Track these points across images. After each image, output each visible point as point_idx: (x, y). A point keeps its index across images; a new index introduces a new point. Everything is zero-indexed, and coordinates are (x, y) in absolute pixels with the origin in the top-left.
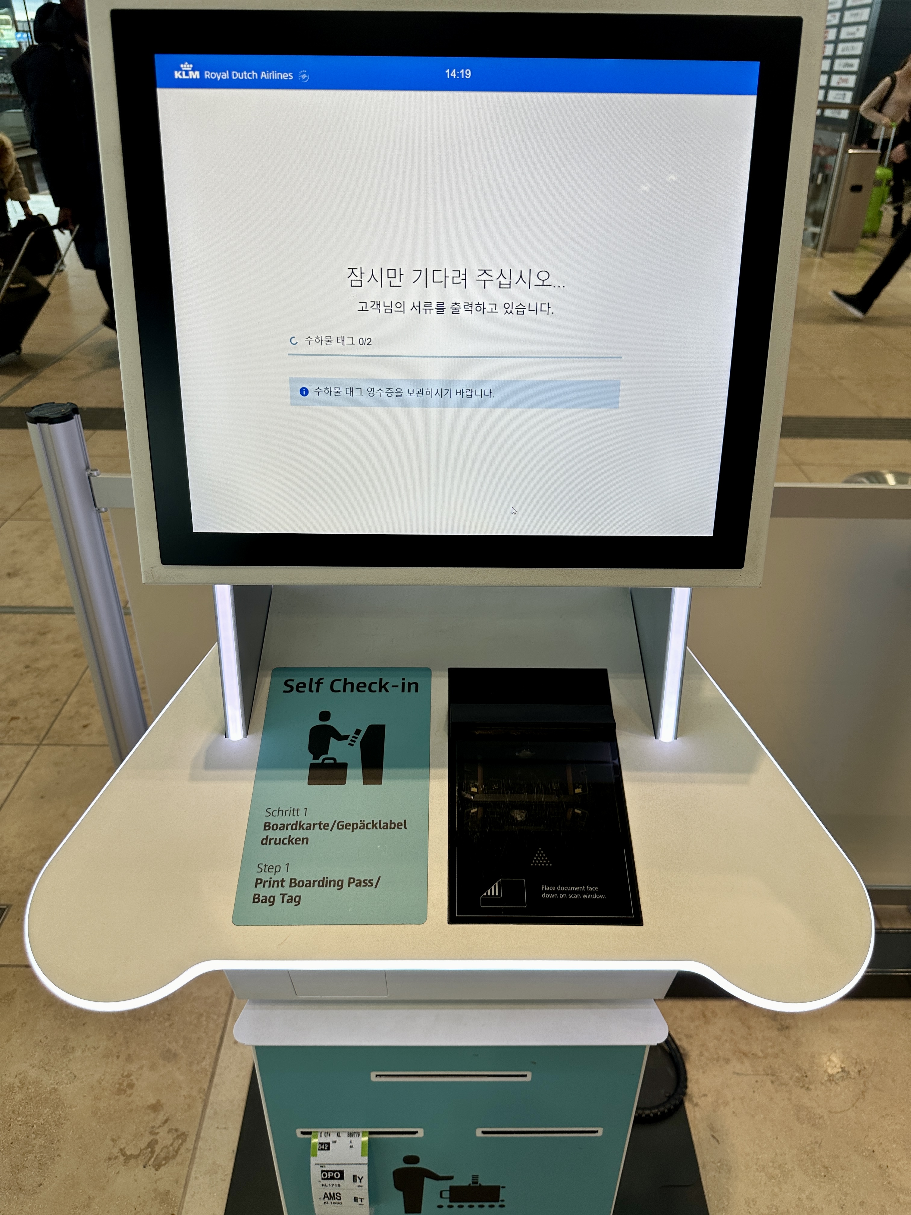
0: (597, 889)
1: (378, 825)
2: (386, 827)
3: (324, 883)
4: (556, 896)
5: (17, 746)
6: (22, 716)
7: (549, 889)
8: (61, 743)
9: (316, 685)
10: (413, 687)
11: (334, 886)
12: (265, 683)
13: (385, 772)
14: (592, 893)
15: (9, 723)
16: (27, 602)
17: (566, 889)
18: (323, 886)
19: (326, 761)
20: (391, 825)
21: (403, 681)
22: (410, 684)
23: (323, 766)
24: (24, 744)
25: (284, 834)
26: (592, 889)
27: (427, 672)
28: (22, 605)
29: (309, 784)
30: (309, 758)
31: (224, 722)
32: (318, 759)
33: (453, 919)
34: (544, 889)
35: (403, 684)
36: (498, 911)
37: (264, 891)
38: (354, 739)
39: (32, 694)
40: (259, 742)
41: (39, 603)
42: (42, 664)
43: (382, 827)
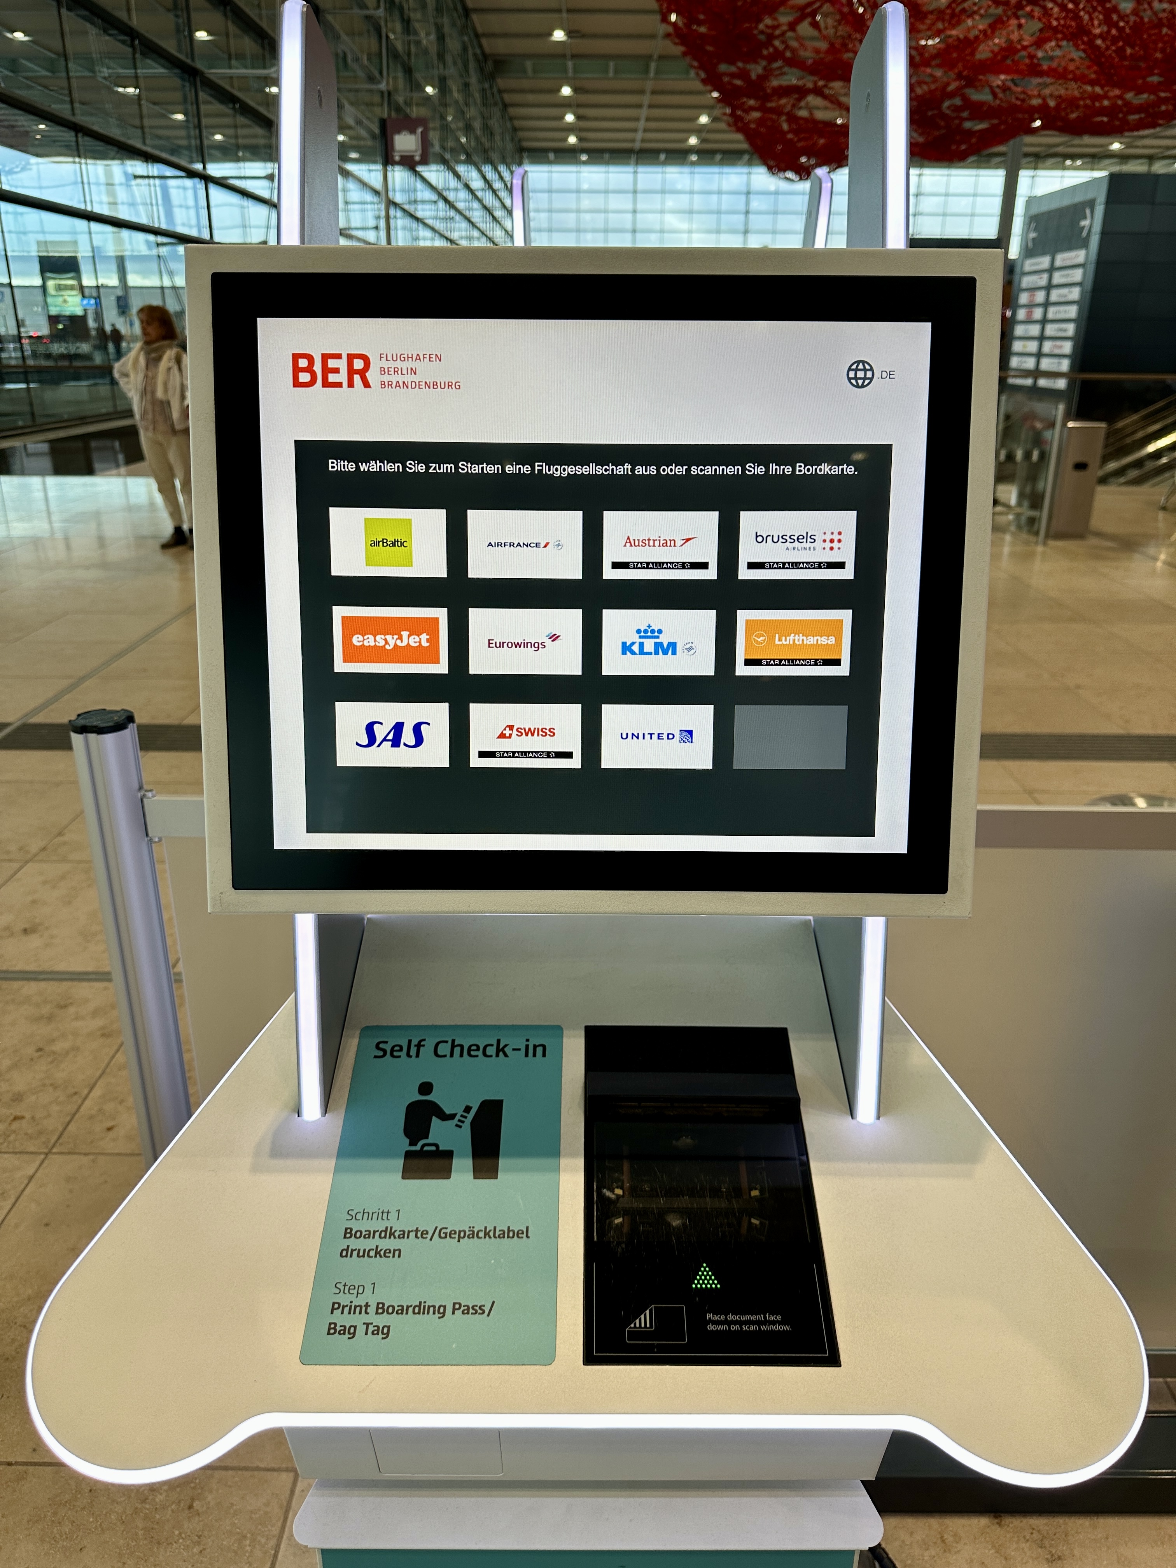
0: (779, 1318)
1: (491, 1234)
2: (502, 1236)
3: (421, 1309)
4: (725, 1327)
5: (18, 1156)
6: (28, 1116)
7: (716, 1318)
8: (77, 1151)
9: (416, 1048)
10: (539, 1050)
11: (434, 1313)
12: (351, 1045)
13: (502, 1162)
14: (773, 1323)
15: (10, 1124)
16: (46, 966)
17: (739, 1318)
18: (419, 1313)
19: (426, 1148)
20: (509, 1234)
21: (527, 1043)
22: (535, 1047)
23: (421, 1154)
24: (27, 1153)
25: (370, 1244)
26: (772, 1318)
27: (557, 1031)
28: (40, 969)
29: (403, 1178)
30: (404, 1144)
31: (297, 1097)
32: (416, 1145)
33: (589, 1359)
34: (710, 1318)
35: (527, 1047)
36: (650, 1348)
37: (343, 1319)
38: (463, 1119)
39: (44, 1085)
40: (341, 1122)
41: (61, 967)
42: (58, 1047)
43: (497, 1235)
